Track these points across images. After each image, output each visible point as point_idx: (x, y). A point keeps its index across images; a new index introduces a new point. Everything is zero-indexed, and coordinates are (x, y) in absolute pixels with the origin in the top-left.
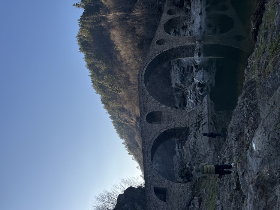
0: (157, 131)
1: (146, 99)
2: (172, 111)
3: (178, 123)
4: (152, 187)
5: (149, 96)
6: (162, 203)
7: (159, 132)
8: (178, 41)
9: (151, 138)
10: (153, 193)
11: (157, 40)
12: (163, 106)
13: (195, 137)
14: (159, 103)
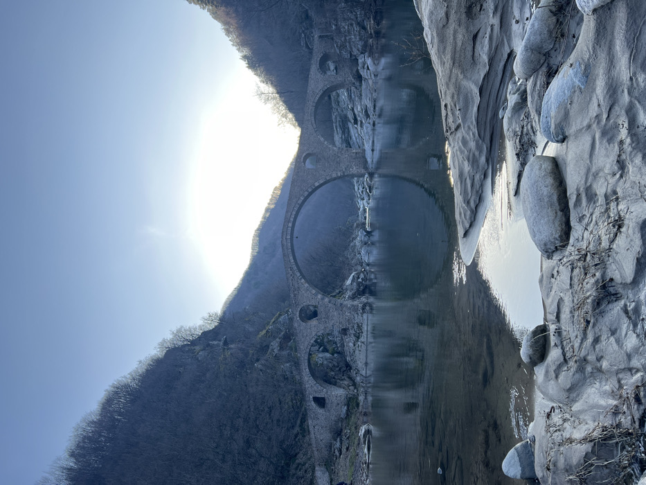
0: (314, 334)
1: (296, 286)
2: (330, 305)
3: (337, 322)
4: (311, 397)
5: (301, 279)
6: (321, 411)
7: (316, 335)
8: (338, 159)
9: (306, 343)
10: (313, 403)
11: (305, 154)
12: (320, 296)
13: (354, 345)
14: (314, 291)
